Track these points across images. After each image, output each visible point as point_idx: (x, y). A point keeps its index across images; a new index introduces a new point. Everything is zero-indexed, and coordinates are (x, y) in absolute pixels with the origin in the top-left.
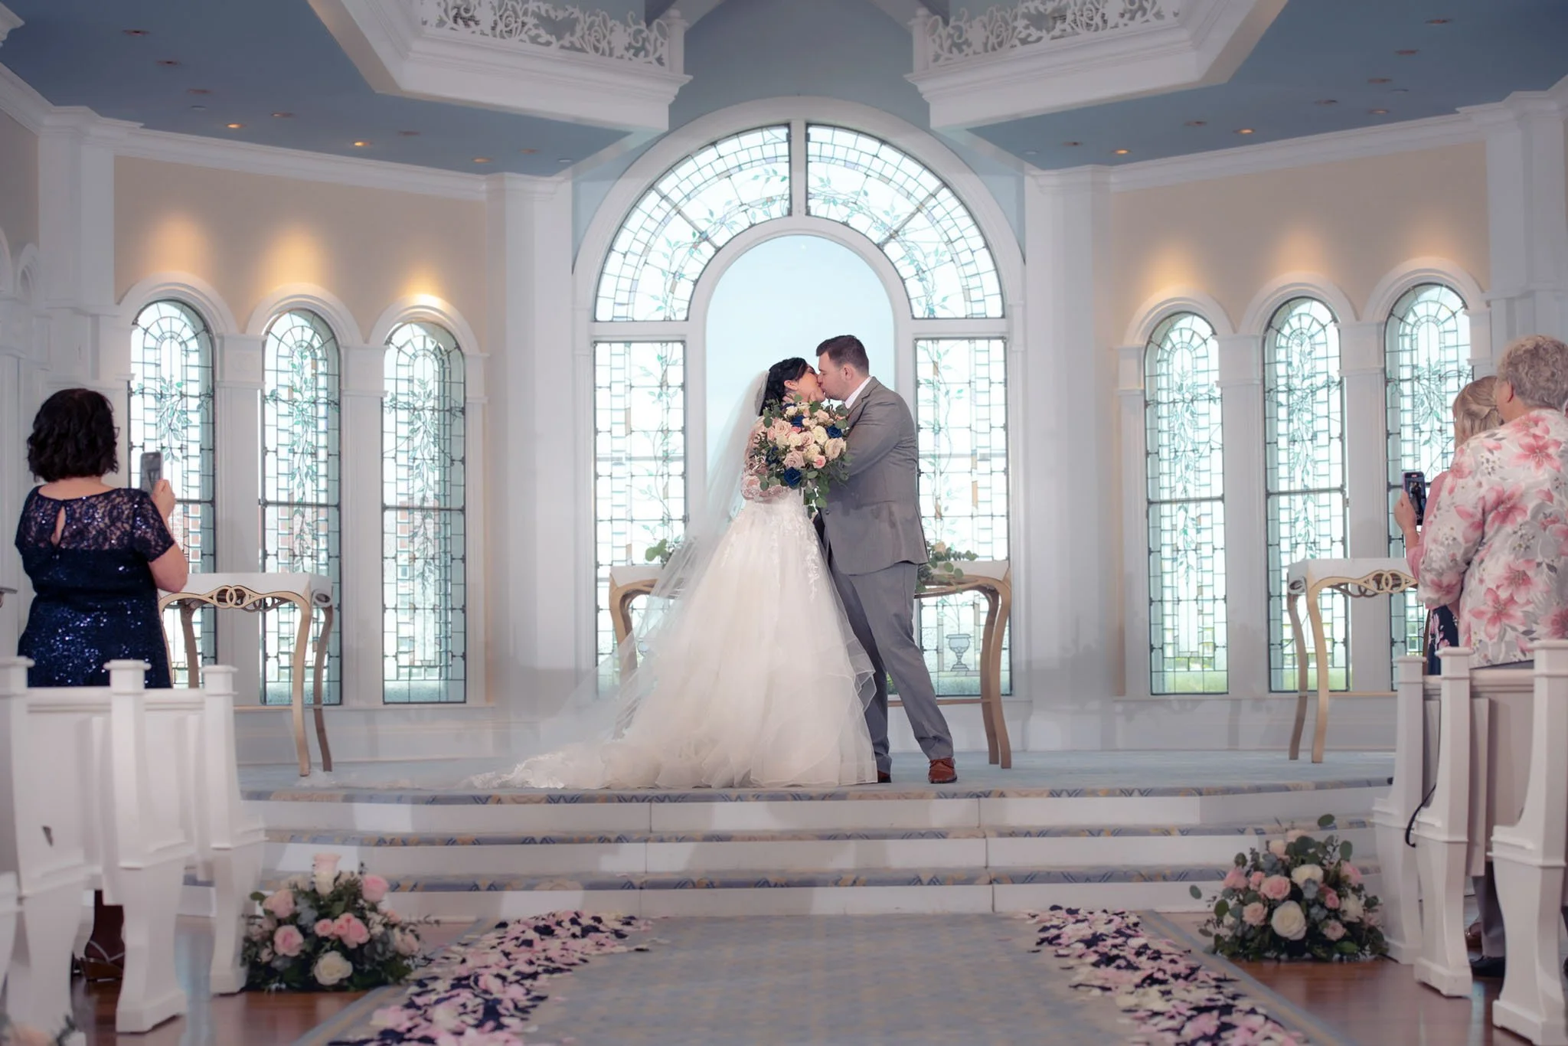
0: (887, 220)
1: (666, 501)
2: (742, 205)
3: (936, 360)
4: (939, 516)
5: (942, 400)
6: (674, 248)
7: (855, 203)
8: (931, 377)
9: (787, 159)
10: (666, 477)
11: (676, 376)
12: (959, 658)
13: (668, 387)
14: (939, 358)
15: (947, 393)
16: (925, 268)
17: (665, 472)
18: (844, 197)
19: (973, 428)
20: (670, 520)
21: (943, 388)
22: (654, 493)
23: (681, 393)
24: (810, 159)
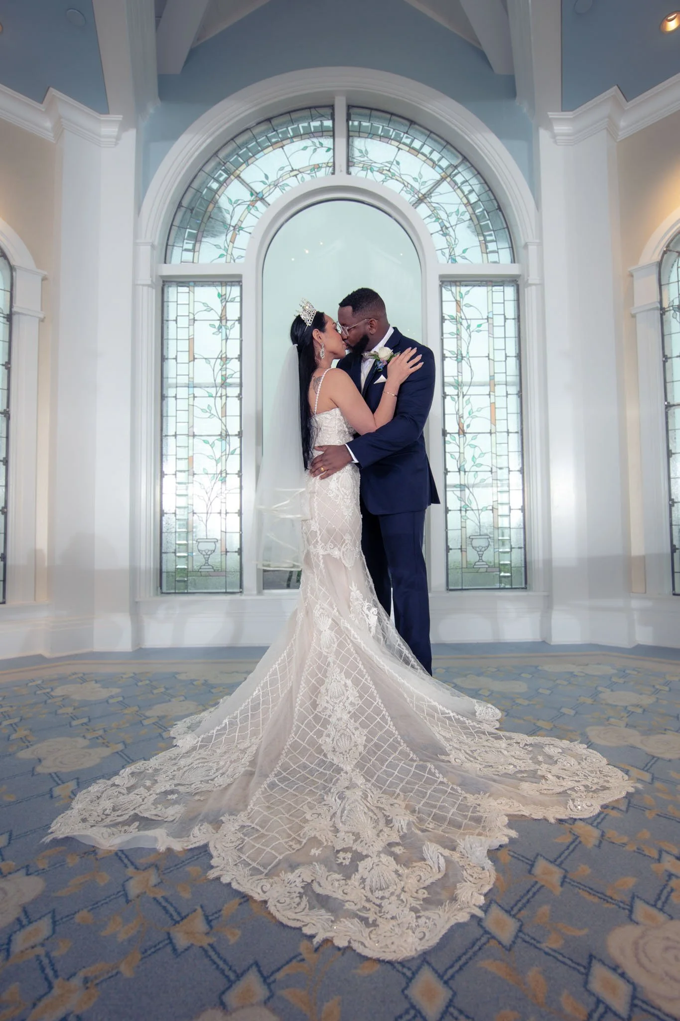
0: (416, 186)
1: (224, 419)
2: (293, 170)
3: (458, 299)
4: (462, 432)
5: (464, 334)
6: (235, 205)
7: (389, 171)
8: (453, 313)
9: (331, 133)
10: (224, 398)
11: (233, 311)
12: (481, 556)
13: (227, 320)
14: (462, 297)
15: (469, 327)
16: (448, 225)
17: (224, 393)
18: (379, 166)
19: (491, 357)
20: (227, 435)
21: (464, 323)
22: (213, 412)
23: (237, 325)
24: (351, 134)
